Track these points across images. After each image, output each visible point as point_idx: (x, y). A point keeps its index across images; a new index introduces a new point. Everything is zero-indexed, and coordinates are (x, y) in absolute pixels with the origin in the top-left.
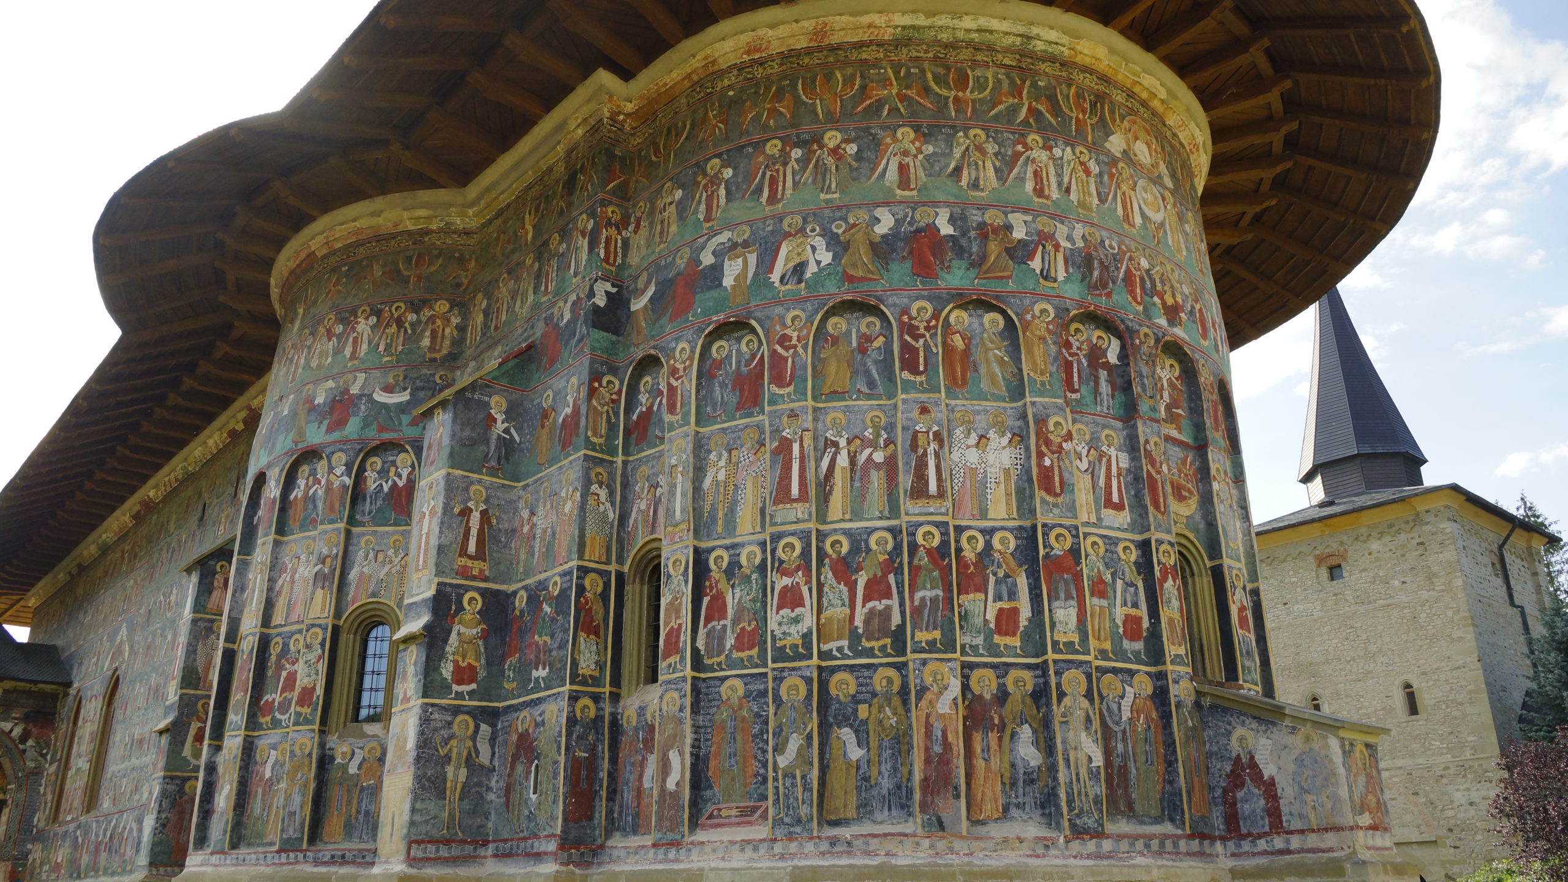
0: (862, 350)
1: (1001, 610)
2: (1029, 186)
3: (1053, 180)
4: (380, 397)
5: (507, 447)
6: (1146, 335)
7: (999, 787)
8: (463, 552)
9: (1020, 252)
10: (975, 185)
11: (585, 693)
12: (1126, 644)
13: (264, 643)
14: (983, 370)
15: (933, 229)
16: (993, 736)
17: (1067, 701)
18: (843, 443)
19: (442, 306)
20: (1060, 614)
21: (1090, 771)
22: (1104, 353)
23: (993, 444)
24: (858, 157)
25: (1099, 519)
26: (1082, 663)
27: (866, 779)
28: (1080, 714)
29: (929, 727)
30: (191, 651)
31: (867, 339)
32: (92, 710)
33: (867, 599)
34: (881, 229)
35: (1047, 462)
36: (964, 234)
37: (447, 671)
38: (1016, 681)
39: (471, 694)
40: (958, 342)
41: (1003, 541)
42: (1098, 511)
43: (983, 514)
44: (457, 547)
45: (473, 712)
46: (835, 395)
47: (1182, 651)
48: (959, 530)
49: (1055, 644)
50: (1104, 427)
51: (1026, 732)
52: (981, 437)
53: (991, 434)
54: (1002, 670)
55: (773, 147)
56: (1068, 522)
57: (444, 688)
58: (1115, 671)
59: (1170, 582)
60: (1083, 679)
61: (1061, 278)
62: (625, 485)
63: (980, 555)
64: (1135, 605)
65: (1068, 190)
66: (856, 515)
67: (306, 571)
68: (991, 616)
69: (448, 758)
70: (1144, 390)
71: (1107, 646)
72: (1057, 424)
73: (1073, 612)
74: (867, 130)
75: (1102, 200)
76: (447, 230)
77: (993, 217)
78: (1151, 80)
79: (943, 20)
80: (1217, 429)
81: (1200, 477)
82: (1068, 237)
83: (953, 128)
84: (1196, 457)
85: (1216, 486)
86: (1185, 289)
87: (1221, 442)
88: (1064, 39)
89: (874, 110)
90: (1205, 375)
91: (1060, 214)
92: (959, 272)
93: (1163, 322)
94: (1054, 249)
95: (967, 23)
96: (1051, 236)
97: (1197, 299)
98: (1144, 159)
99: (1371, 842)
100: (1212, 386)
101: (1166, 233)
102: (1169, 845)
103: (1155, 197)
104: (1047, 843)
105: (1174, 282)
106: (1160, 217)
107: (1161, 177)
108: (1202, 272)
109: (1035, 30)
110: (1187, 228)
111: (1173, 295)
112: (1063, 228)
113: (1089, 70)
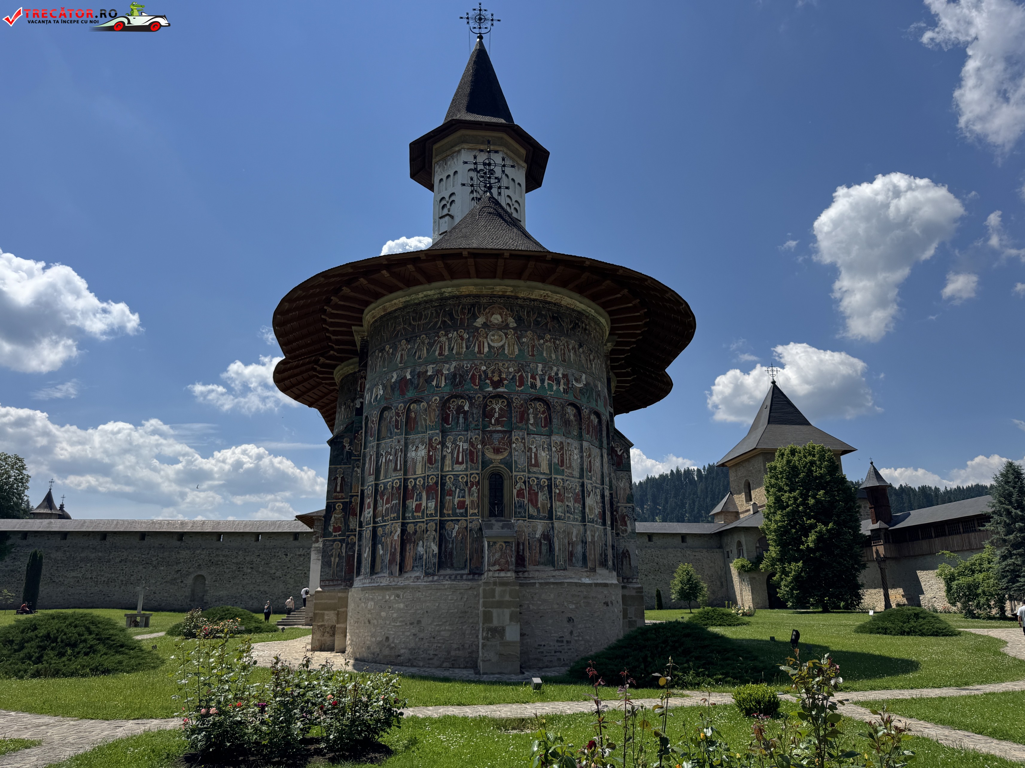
0: (390, 422)
1: (417, 504)
2: (437, 353)
3: (447, 347)
5: (350, 454)
6: (479, 397)
7: (412, 561)
8: (335, 491)
9: (429, 380)
11: (352, 535)
12: (458, 511)
14: (419, 423)
15: (405, 377)
16: (412, 545)
17: (428, 533)
18: (384, 454)
20: (429, 504)
21: (433, 554)
22: (463, 407)
23: (420, 449)
24: (392, 354)
25: (453, 469)
26: (435, 520)
27: (383, 560)
28: (432, 537)
29: (392, 543)
31: (391, 418)
33: (386, 505)
34: (393, 380)
35: (431, 453)
36: (413, 378)
37: (331, 529)
38: (419, 527)
39: (339, 535)
40: (413, 415)
41: (420, 481)
42: (452, 466)
43: (415, 474)
44: (333, 490)
45: (340, 541)
46: (384, 438)
47: (476, 511)
48: (409, 479)
49: (427, 514)
50: (459, 435)
51: (420, 543)
52: (417, 447)
53: (420, 446)
54: (415, 524)
55: (376, 353)
56: (435, 473)
57: (330, 534)
58: (452, 520)
59: (475, 487)
60: (434, 525)
61: (443, 386)
63: (413, 487)
64: (463, 497)
65: (452, 350)
66: (386, 478)
68: (414, 507)
69: (332, 555)
70: (473, 419)
71: (450, 512)
72: (436, 439)
73: (434, 503)
74: (394, 343)
75: (467, 348)
77: (423, 368)
78: (502, 287)
79: (413, 296)
80: (521, 422)
81: (511, 443)
82: (448, 369)
83: (416, 337)
84: (511, 435)
85: (514, 445)
86: (511, 370)
87: (524, 426)
88: (455, 289)
89: (397, 335)
90: (516, 402)
91: (447, 360)
92: (411, 392)
93: (490, 389)
94: (442, 375)
95: (421, 295)
96: (441, 370)
97: (519, 371)
98: (496, 322)
99: (497, 575)
100: (522, 405)
101: (504, 349)
102: (459, 577)
103: (500, 336)
104: (418, 578)
105: (503, 369)
106: (501, 344)
107: (507, 325)
108: (533, 355)
109: (443, 290)
110: (524, 340)
111: (500, 376)
112: (447, 366)
113: (469, 296)
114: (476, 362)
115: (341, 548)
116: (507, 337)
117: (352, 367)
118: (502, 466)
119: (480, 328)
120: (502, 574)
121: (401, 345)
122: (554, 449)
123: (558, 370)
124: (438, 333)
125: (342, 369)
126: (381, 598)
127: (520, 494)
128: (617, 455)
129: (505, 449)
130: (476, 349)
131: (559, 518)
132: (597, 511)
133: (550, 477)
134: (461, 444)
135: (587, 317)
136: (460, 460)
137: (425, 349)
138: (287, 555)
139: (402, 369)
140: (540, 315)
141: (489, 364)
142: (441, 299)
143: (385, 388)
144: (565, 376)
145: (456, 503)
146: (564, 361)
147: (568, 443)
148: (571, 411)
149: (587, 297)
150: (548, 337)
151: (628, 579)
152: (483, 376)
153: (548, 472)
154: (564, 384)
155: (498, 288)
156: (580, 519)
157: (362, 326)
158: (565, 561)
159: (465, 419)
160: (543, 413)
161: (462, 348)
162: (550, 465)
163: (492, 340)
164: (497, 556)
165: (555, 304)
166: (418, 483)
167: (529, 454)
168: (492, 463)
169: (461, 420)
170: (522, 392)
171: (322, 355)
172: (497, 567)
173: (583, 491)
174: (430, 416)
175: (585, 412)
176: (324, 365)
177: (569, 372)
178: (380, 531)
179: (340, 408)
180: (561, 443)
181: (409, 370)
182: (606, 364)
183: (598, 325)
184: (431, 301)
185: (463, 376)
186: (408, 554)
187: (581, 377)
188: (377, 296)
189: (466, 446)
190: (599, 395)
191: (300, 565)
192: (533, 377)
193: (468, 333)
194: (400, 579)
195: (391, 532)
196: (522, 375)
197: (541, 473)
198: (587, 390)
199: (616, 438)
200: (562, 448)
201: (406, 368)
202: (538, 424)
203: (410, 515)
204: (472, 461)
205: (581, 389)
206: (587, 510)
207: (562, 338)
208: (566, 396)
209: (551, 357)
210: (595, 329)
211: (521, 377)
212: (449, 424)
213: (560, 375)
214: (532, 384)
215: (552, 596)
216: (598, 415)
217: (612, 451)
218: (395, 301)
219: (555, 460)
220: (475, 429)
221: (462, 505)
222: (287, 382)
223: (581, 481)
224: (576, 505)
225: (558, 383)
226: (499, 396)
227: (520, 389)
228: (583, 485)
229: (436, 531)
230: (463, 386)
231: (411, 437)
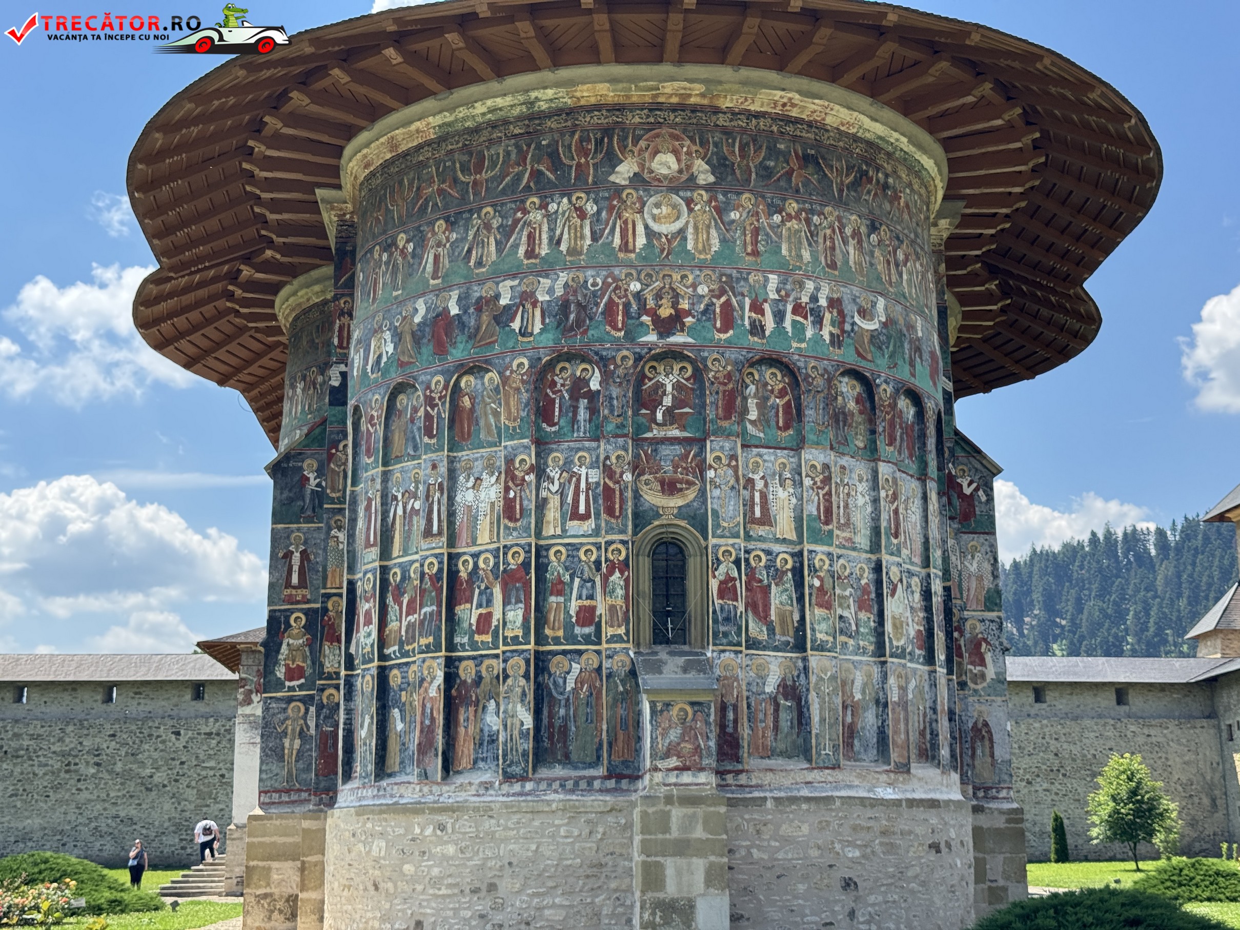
0: (412, 420)
1: (481, 615)
2: (521, 251)
3: (545, 236)
5: (319, 497)
6: (624, 358)
7: (472, 746)
8: (288, 585)
9: (503, 317)
11: (329, 686)
12: (578, 630)
14: (482, 423)
15: (446, 310)
16: (472, 709)
17: (510, 681)
18: (400, 497)
20: (510, 615)
21: (521, 732)
22: (587, 382)
23: (485, 484)
24: (414, 255)
25: (564, 530)
26: (523, 651)
27: (404, 744)
28: (518, 690)
29: (424, 706)
31: (415, 410)
33: (407, 616)
34: (417, 319)
35: (512, 494)
36: (465, 312)
37: (280, 672)
38: (488, 667)
39: (301, 687)
40: (467, 402)
41: (486, 561)
42: (563, 524)
43: (474, 543)
44: (282, 582)
45: (303, 700)
46: (399, 459)
47: (622, 631)
48: (459, 555)
49: (505, 638)
50: (579, 450)
51: (490, 705)
52: (478, 479)
53: (485, 476)
54: (478, 660)
55: (376, 253)
56: (522, 541)
57: (280, 685)
58: (564, 653)
59: (617, 574)
60: (523, 663)
61: (537, 330)
63: (470, 574)
64: (591, 597)
65: (559, 242)
66: (405, 553)
68: (474, 621)
69: (285, 733)
70: (612, 411)
71: (561, 633)
72: (523, 460)
73: (520, 613)
74: (418, 229)
75: (595, 237)
77: (488, 290)
78: (676, 84)
79: (462, 112)
80: (727, 417)
81: (702, 467)
82: (549, 290)
83: (471, 212)
84: (702, 448)
85: (711, 474)
86: (703, 290)
87: (735, 428)
88: (562, 92)
89: (424, 208)
90: (715, 370)
91: (547, 269)
92: (461, 346)
93: (652, 337)
94: (534, 305)
95: (480, 108)
96: (533, 294)
97: (723, 292)
98: (665, 171)
99: (672, 779)
100: (729, 376)
101: (685, 239)
102: (583, 785)
103: (674, 206)
104: (487, 786)
105: (682, 290)
106: (678, 225)
107: (692, 178)
108: (755, 253)
109: (533, 95)
110: (734, 215)
111: (675, 305)
112: (546, 282)
113: (598, 107)
114: (616, 271)
115: (305, 718)
116: (691, 210)
117: (317, 288)
118: (683, 523)
119: (624, 187)
120: (687, 778)
121: (434, 233)
122: (807, 482)
123: (817, 289)
124: (523, 202)
125: (294, 293)
126: (402, 831)
127: (727, 589)
128: (961, 495)
129: (690, 484)
130: (617, 241)
131: (820, 647)
132: (914, 627)
133: (797, 549)
134: (583, 471)
135: (889, 155)
136: (582, 509)
137: (492, 240)
138: (178, 734)
139: (438, 291)
140: (773, 152)
141: (649, 275)
142: (531, 117)
143: (398, 337)
144: (834, 303)
145: (573, 612)
146: (833, 265)
147: (843, 468)
148: (848, 389)
149: (888, 104)
150: (793, 206)
151: (987, 789)
152: (635, 307)
153: (793, 536)
154: (833, 324)
155: (668, 88)
156: (871, 648)
157: (339, 187)
158: (835, 748)
159: (593, 411)
160: (782, 393)
161: (582, 237)
162: (798, 520)
163: (654, 218)
164: (674, 735)
165: (810, 124)
166: (481, 564)
167: (746, 494)
168: (658, 516)
169: (583, 414)
170: (729, 344)
171: (247, 259)
172: (673, 762)
173: (879, 583)
174: (507, 404)
175: (885, 390)
176: (251, 285)
177: (845, 293)
178: (395, 678)
179: (293, 387)
180: (826, 467)
181: (455, 295)
182: (936, 272)
183: (918, 174)
184: (506, 122)
185: (584, 308)
186: (462, 730)
187: (874, 304)
188: (374, 113)
189: (595, 476)
190: (918, 350)
191: (210, 757)
192: (757, 308)
193: (596, 202)
194: (445, 788)
195: (422, 680)
196: (728, 303)
197: (777, 540)
198: (889, 337)
199: (960, 453)
200: (827, 480)
201: (450, 288)
202: (768, 421)
203: (465, 640)
204: (610, 511)
205: (874, 336)
206: (889, 627)
207: (828, 209)
208: (837, 354)
209: (800, 257)
210: (910, 185)
211: (727, 305)
212: (554, 425)
213: (823, 302)
214: (753, 323)
215: (805, 829)
216: (915, 397)
217: (949, 486)
218: (418, 124)
219: (811, 509)
220: (617, 436)
221: (587, 616)
222: (166, 327)
223: (874, 557)
224: (863, 615)
225: (819, 322)
226: (673, 355)
227: (723, 336)
228: (878, 568)
229: (526, 676)
230: (585, 332)
231: (463, 455)
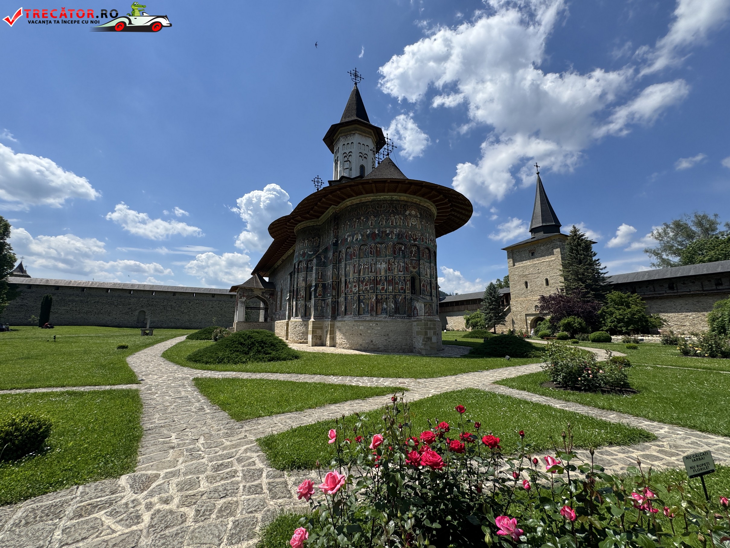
0: (365, 251)
2: (390, 224)
3: (394, 222)
4: (309, 253)
5: (324, 262)
6: (408, 245)
7: (381, 310)
8: (319, 278)
9: (387, 235)
10: (382, 225)
12: (401, 291)
13: (297, 289)
14: (382, 253)
15: (375, 232)
16: (381, 304)
17: (390, 299)
18: (362, 265)
19: (317, 238)
20: (390, 288)
21: (392, 308)
22: (402, 248)
24: (366, 221)
26: (392, 294)
27: (364, 309)
28: (391, 301)
29: (371, 303)
30: (290, 287)
31: (366, 249)
32: (279, 293)
33: (365, 286)
34: (368, 233)
35: (389, 266)
36: (379, 233)
38: (384, 297)
39: (320, 298)
40: (378, 249)
41: (383, 278)
42: (398, 272)
43: (380, 274)
45: (321, 300)
46: (361, 258)
47: (409, 292)
48: (377, 277)
49: (389, 292)
50: (401, 260)
51: (385, 303)
52: (381, 263)
54: (382, 295)
55: (354, 220)
56: (392, 275)
58: (399, 295)
59: (408, 282)
60: (392, 296)
61: (394, 238)
62: (339, 268)
63: (380, 280)
64: (403, 285)
65: (397, 223)
66: (364, 275)
67: (301, 279)
68: (381, 288)
69: (318, 306)
70: (407, 254)
71: (398, 291)
72: (391, 261)
73: (392, 287)
74: (367, 216)
75: (403, 223)
76: (317, 225)
77: (384, 230)
79: (378, 197)
80: (422, 257)
81: (419, 265)
82: (396, 231)
83: (379, 215)
84: (419, 262)
85: (421, 266)
86: (419, 235)
88: (398, 197)
89: (368, 213)
91: (395, 227)
92: (378, 239)
93: (412, 242)
94: (393, 233)
95: (382, 197)
96: (393, 231)
97: (422, 236)
98: (413, 214)
99: (427, 317)
100: (422, 250)
101: (417, 226)
102: (403, 318)
103: (415, 220)
104: (386, 317)
105: (416, 234)
106: (415, 223)
107: (417, 216)
108: (425, 230)
109: (393, 197)
110: (422, 223)
111: (416, 237)
113: (403, 201)
114: (407, 230)
115: (321, 303)
116: (417, 221)
118: (416, 274)
119: (407, 215)
120: (429, 317)
121: (371, 218)
123: (432, 237)
124: (390, 215)
126: (367, 325)
127: (424, 286)
129: (417, 267)
130: (407, 224)
134: (401, 263)
136: (401, 270)
137: (384, 221)
139: (372, 228)
140: (427, 213)
141: (412, 231)
142: (391, 200)
143: (362, 236)
145: (400, 288)
152: (410, 236)
153: (429, 278)
155: (415, 200)
157: (338, 206)
159: (403, 253)
160: (428, 254)
161: (401, 223)
162: (431, 275)
163: (412, 221)
164: (427, 310)
167: (425, 270)
168: (412, 272)
169: (401, 254)
170: (423, 245)
172: (427, 314)
174: (387, 250)
178: (362, 297)
181: (377, 230)
184: (386, 200)
185: (402, 235)
186: (379, 307)
189: (403, 264)
192: (426, 239)
193: (403, 217)
194: (377, 318)
195: (371, 298)
201: (375, 228)
202: (426, 258)
203: (379, 291)
204: (407, 271)
209: (430, 231)
211: (422, 238)
212: (396, 255)
214: (426, 242)
218: (368, 198)
220: (408, 258)
221: (402, 289)
222: (275, 226)
225: (432, 242)
226: (415, 245)
227: (422, 243)
229: (393, 298)
230: (402, 239)
231: (378, 258)
